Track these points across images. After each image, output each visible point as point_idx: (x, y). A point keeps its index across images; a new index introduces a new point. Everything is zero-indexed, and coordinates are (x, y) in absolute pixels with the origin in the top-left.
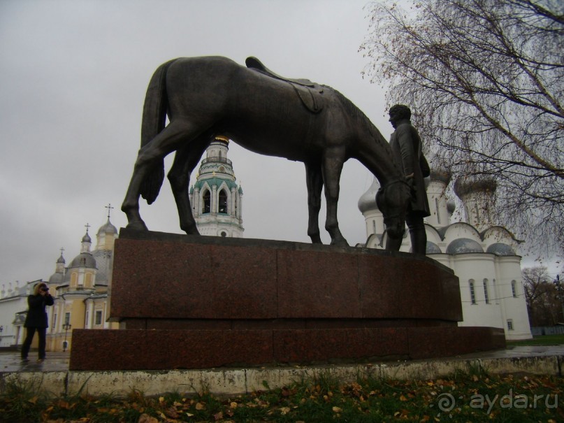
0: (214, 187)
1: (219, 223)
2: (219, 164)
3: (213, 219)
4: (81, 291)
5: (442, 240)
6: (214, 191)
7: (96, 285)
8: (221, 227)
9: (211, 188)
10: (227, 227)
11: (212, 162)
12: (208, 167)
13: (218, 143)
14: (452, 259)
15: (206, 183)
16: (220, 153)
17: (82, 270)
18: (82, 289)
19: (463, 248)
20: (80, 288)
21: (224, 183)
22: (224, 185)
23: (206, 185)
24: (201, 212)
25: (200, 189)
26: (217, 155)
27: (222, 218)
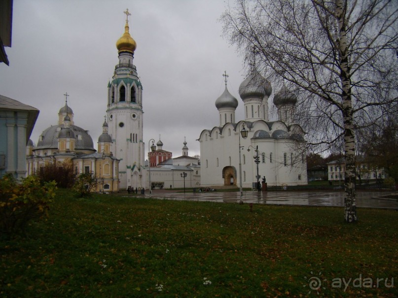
0: (128, 85)
1: (132, 108)
2: (130, 69)
3: (127, 105)
4: (68, 153)
5: (270, 130)
6: (129, 87)
7: (75, 149)
8: (133, 111)
9: (126, 85)
10: (136, 111)
11: (125, 67)
12: (123, 70)
13: (128, 54)
14: (276, 141)
15: (122, 81)
16: (129, 60)
17: (68, 139)
18: (70, 152)
19: (281, 135)
20: (68, 151)
21: (134, 82)
22: (134, 84)
23: (122, 83)
24: (118, 100)
25: (118, 85)
26: (128, 63)
27: (133, 105)
